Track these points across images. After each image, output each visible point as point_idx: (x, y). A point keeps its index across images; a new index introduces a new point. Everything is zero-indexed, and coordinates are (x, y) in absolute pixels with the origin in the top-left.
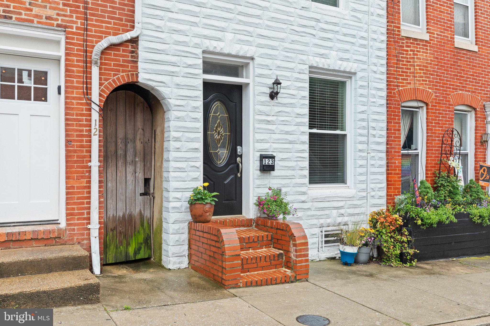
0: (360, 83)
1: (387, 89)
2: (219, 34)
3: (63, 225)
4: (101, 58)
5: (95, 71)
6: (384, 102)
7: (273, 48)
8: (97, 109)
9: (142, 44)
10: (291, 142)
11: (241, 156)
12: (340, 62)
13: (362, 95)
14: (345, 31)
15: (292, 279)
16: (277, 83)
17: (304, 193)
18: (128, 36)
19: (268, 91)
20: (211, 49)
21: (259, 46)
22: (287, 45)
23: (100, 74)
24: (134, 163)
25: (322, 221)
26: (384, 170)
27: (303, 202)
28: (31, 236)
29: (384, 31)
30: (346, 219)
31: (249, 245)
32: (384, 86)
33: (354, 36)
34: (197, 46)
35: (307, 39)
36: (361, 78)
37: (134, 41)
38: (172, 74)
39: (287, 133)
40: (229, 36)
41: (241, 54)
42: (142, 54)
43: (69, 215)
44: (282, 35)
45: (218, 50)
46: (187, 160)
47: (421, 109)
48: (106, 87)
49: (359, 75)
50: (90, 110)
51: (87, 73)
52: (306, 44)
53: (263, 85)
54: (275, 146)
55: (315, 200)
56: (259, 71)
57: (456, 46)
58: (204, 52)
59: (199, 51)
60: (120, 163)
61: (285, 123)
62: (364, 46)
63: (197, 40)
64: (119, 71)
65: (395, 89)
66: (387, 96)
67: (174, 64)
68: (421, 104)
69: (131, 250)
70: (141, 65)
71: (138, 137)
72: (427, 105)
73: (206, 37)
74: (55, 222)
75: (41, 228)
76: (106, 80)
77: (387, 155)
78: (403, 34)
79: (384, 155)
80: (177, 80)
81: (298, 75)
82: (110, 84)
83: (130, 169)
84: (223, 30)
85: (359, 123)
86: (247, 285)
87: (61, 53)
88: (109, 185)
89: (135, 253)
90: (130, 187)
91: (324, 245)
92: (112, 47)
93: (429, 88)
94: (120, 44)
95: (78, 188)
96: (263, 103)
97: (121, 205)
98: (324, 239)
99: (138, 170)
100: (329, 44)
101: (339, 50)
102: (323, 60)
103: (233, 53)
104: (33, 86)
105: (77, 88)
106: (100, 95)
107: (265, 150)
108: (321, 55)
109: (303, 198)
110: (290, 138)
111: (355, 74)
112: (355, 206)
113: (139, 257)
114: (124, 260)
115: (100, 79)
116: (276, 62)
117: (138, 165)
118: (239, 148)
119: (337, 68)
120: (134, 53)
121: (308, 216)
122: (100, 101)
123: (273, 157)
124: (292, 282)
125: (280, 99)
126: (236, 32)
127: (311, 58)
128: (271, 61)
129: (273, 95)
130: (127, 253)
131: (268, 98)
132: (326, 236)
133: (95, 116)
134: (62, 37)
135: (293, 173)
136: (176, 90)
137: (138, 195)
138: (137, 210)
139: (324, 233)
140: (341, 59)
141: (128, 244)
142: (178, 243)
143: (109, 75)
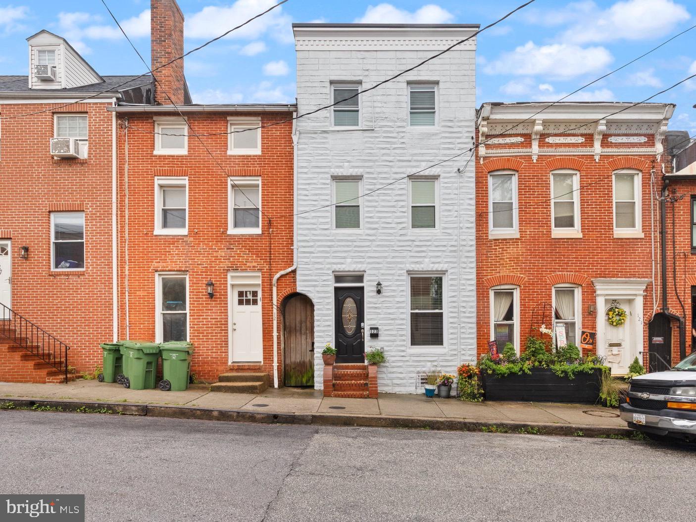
0: (450, 277)
1: (477, 278)
2: (342, 261)
3: (262, 364)
4: (277, 282)
5: (275, 289)
6: (474, 288)
7: (378, 263)
8: (276, 307)
9: (298, 272)
10: (392, 319)
11: (364, 329)
12: (433, 265)
13: (452, 285)
14: (436, 243)
15: (366, 396)
16: (379, 284)
17: (403, 351)
18: (290, 270)
19: (375, 289)
20: (337, 270)
21: (369, 263)
22: (389, 260)
23: (277, 290)
24: (306, 334)
25: (418, 369)
26: (475, 335)
27: (403, 356)
28: (247, 367)
29: (474, 238)
30: (439, 369)
31: (352, 378)
32: (474, 276)
33: (445, 246)
34: (328, 269)
35: (405, 254)
36: (451, 273)
37: (294, 272)
38: (314, 286)
39: (390, 314)
40: (349, 260)
41: (357, 270)
42: (298, 277)
43: (265, 358)
44: (386, 254)
45: (342, 270)
46: (324, 331)
47: (515, 290)
48: (281, 296)
49: (450, 271)
50: (272, 308)
51: (271, 290)
52: (404, 257)
53: (372, 286)
54: (380, 322)
55: (411, 355)
56: (369, 278)
57: (553, 237)
58: (333, 272)
59: (330, 272)
60: (298, 334)
61: (387, 308)
62: (455, 251)
63: (329, 266)
64: (287, 287)
65: (483, 278)
66: (477, 284)
67: (316, 281)
68: (515, 287)
69: (304, 380)
70: (298, 283)
71: (308, 320)
72: (520, 286)
73: (334, 263)
74: (260, 362)
75: (252, 364)
76: (281, 293)
77: (477, 326)
78: (490, 237)
79: (475, 326)
80: (318, 289)
81: (398, 278)
82: (282, 294)
83: (304, 337)
84: (344, 258)
85: (451, 304)
86: (336, 396)
87: (260, 282)
88: (292, 345)
89: (307, 382)
90: (304, 347)
91: (420, 385)
92: (282, 276)
93: (520, 274)
94: (287, 274)
95: (268, 346)
96: (372, 297)
97: (298, 356)
98: (420, 381)
99: (308, 338)
100: (423, 254)
101: (431, 257)
102: (418, 266)
103: (352, 270)
104: (251, 298)
105: (267, 298)
106: (278, 300)
107: (374, 325)
108: (416, 263)
109: (403, 354)
110: (392, 316)
111: (447, 271)
112: (447, 361)
113: (308, 384)
114: (300, 385)
115: (277, 292)
116: (381, 271)
117: (308, 335)
118: (362, 324)
119: (430, 269)
120: (294, 278)
121: (407, 365)
122: (277, 303)
123: (377, 329)
124: (366, 398)
125: (383, 294)
126: (353, 257)
127: (407, 265)
128: (377, 271)
129: (379, 292)
130: (302, 382)
131: (375, 294)
132: (422, 379)
133: (275, 311)
134: (260, 274)
135: (395, 338)
136: (317, 294)
137: (308, 351)
138: (308, 359)
139: (420, 377)
140: (433, 263)
141: (303, 377)
142: (319, 376)
143: (282, 290)
